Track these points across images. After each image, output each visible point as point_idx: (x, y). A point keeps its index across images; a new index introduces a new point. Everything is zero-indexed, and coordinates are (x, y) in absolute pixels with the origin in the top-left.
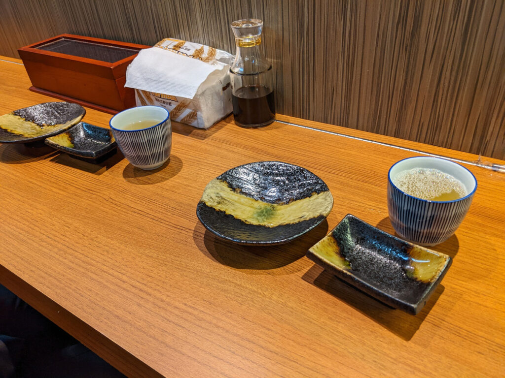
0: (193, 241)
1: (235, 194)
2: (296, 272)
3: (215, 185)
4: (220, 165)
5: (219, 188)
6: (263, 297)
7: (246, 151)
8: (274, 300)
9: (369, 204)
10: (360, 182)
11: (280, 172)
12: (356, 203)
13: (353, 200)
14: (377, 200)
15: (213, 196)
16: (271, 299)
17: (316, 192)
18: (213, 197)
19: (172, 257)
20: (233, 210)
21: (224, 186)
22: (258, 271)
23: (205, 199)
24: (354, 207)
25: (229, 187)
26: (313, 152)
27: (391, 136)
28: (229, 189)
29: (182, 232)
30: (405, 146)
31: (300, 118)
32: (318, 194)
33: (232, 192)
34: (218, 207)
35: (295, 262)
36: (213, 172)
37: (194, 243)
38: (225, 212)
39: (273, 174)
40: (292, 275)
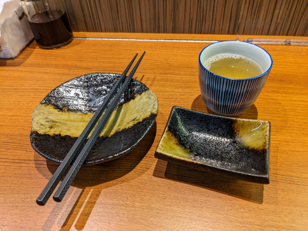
0: (37, 171)
1: (64, 113)
2: (146, 171)
3: (41, 111)
4: (38, 88)
5: (46, 112)
6: (127, 207)
8: (138, 207)
9: (178, 91)
10: (163, 75)
11: (98, 82)
12: (168, 93)
13: (165, 91)
14: (182, 86)
15: (43, 122)
16: (134, 207)
17: (138, 93)
18: (43, 123)
19: (21, 196)
20: (68, 130)
21: (51, 109)
22: (111, 182)
23: (36, 127)
24: (167, 97)
25: (55, 109)
26: (116, 58)
27: (169, 33)
28: (56, 111)
29: (22, 165)
30: (182, 39)
31: (94, 32)
32: (141, 94)
33: (60, 112)
34: (51, 132)
35: (142, 162)
36: (33, 96)
37: (39, 174)
38: (60, 135)
39: (93, 86)
40: (144, 175)
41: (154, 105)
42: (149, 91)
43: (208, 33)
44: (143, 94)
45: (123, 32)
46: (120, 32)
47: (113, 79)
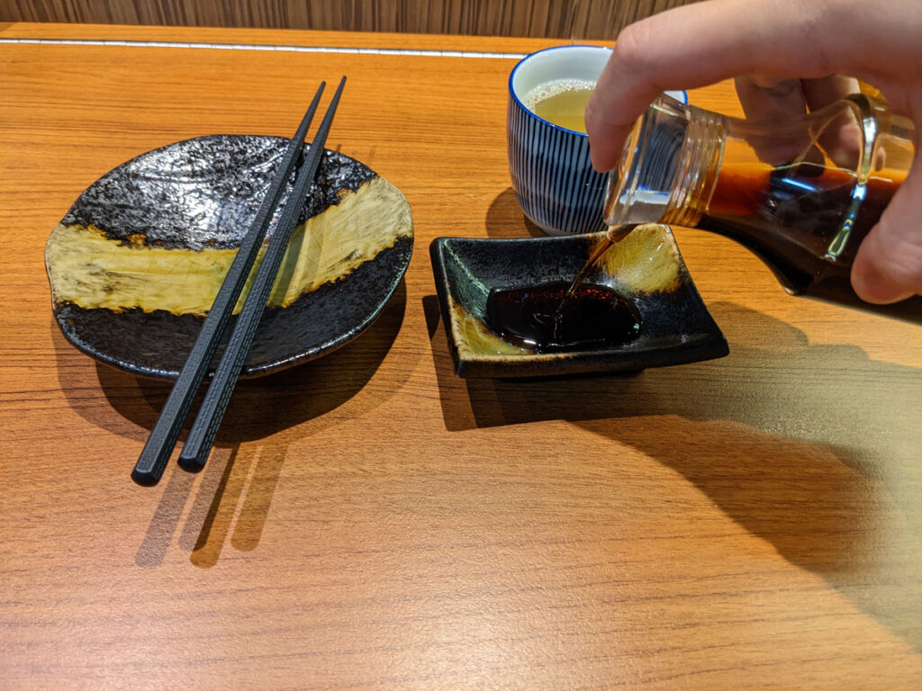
0: (79, 418)
1: (135, 251)
2: (400, 387)
4: (19, 188)
5: (83, 249)
6: (366, 477)
7: (70, 134)
8: (395, 475)
9: (443, 185)
10: (394, 144)
12: (417, 191)
13: (406, 185)
14: (452, 173)
15: (82, 275)
16: (384, 475)
17: (347, 187)
18: (83, 280)
19: (47, 487)
20: (157, 296)
21: (93, 238)
22: (310, 423)
23: (66, 291)
24: (418, 201)
25: (109, 239)
26: (247, 100)
27: (389, 30)
28: (112, 245)
29: (27, 405)
30: (428, 47)
32: (355, 190)
33: (126, 249)
34: (115, 302)
35: (383, 366)
36: (9, 213)
37: (87, 424)
38: (139, 309)
40: (395, 398)
41: (401, 216)
42: (380, 181)
43: (494, 34)
44: (364, 188)
45: (252, 25)
46: (244, 26)
47: (266, 152)
